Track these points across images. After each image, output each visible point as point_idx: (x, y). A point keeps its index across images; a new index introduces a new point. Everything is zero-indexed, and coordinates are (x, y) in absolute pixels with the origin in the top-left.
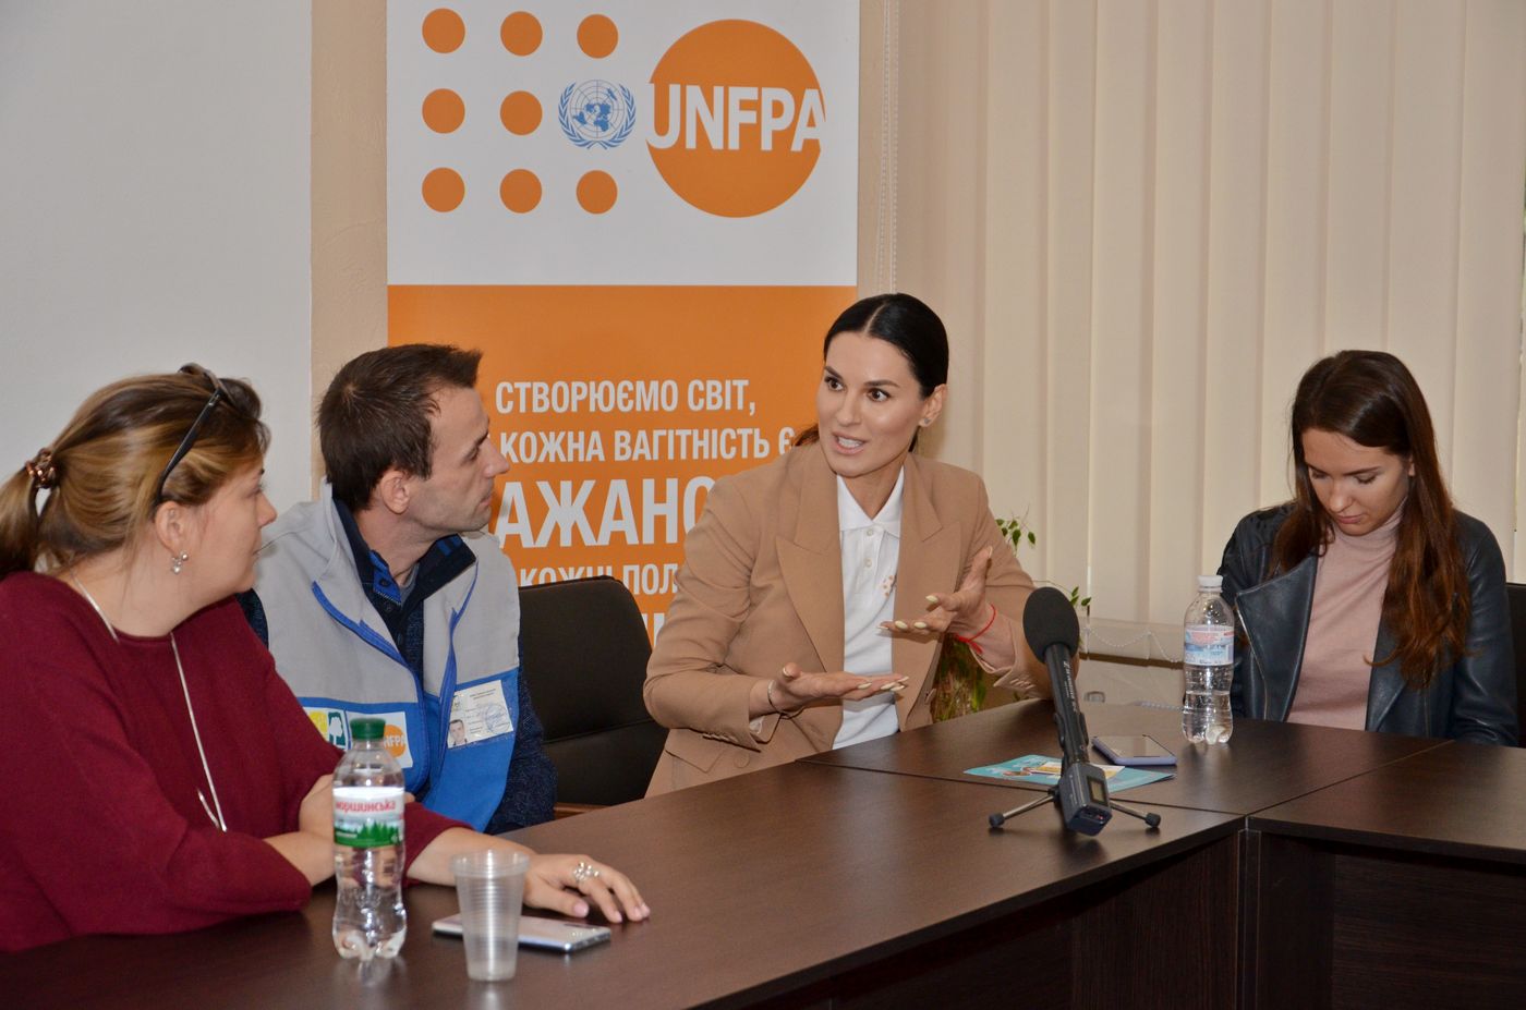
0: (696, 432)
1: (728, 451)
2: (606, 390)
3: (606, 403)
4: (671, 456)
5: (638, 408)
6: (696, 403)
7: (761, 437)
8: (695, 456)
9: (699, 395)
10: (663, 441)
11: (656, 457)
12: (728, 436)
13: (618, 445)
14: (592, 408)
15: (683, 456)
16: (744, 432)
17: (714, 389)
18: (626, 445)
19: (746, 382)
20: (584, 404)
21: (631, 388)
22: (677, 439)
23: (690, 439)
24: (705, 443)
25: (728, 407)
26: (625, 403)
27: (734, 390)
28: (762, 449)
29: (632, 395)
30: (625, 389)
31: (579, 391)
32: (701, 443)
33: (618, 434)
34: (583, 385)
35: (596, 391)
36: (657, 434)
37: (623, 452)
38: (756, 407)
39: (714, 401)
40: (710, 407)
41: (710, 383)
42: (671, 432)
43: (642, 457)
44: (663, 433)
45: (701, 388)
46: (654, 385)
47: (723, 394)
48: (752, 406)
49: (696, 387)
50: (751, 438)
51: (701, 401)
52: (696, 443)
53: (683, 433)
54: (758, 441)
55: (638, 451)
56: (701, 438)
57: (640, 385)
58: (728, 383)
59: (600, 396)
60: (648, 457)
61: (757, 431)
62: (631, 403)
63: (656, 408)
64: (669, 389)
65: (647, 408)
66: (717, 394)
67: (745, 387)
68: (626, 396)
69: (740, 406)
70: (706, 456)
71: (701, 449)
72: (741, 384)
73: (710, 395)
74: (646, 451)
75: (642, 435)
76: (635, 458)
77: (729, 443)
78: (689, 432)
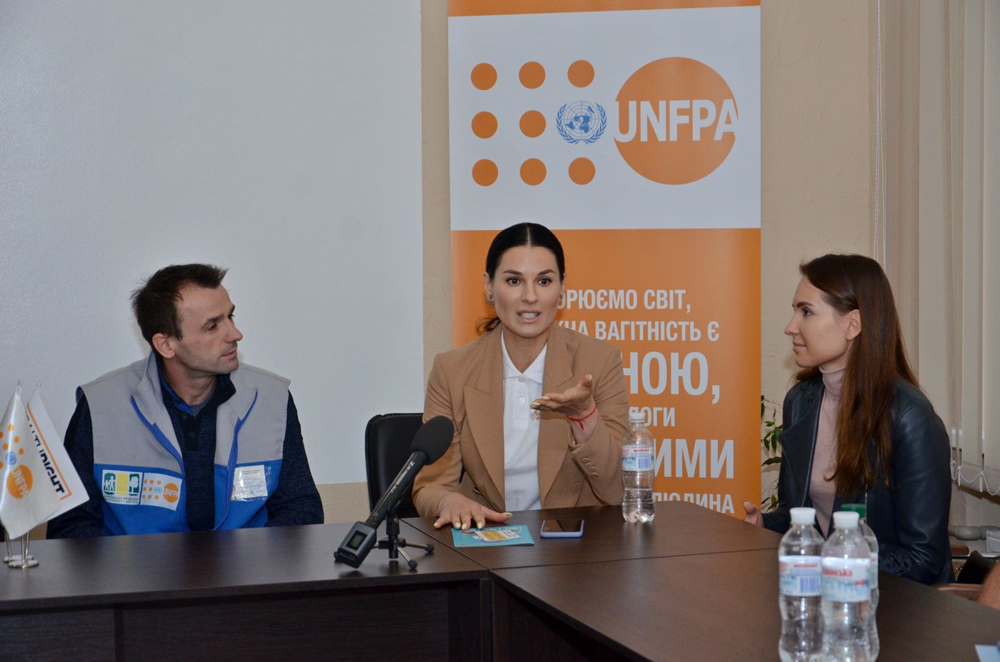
0: (650, 323)
1: (672, 336)
2: (590, 295)
3: (590, 303)
4: (633, 338)
5: (611, 307)
6: (650, 304)
7: (695, 327)
8: (650, 338)
9: (651, 299)
10: (628, 328)
11: (623, 338)
12: (672, 326)
13: (598, 330)
14: (581, 307)
15: (641, 338)
16: (684, 324)
17: (662, 295)
18: (602, 330)
19: (684, 292)
20: (575, 304)
21: (606, 294)
22: (637, 327)
23: (645, 327)
24: (656, 330)
25: (672, 307)
26: (602, 303)
27: (676, 296)
28: (695, 335)
29: (607, 299)
30: (602, 295)
31: (572, 295)
32: (653, 330)
33: (598, 323)
34: (574, 292)
36: (623, 324)
37: (601, 334)
38: (691, 308)
39: (662, 303)
40: (659, 307)
41: (659, 292)
42: (633, 323)
43: (613, 338)
44: (628, 323)
45: (653, 295)
46: (621, 292)
47: (668, 299)
48: (689, 307)
49: (650, 294)
50: (688, 328)
51: (653, 303)
52: (650, 330)
53: (641, 324)
54: (693, 330)
55: (611, 334)
56: (653, 327)
57: (612, 292)
58: (671, 292)
59: (586, 299)
60: (618, 338)
61: (692, 323)
62: (606, 303)
63: (622, 307)
64: (631, 295)
65: (617, 307)
66: (664, 299)
67: (683, 295)
68: (602, 299)
69: (680, 307)
70: (657, 338)
71: (653, 334)
72: (680, 292)
73: (659, 299)
74: (616, 334)
75: (613, 324)
76: (609, 338)
77: (673, 330)
78: (645, 323)
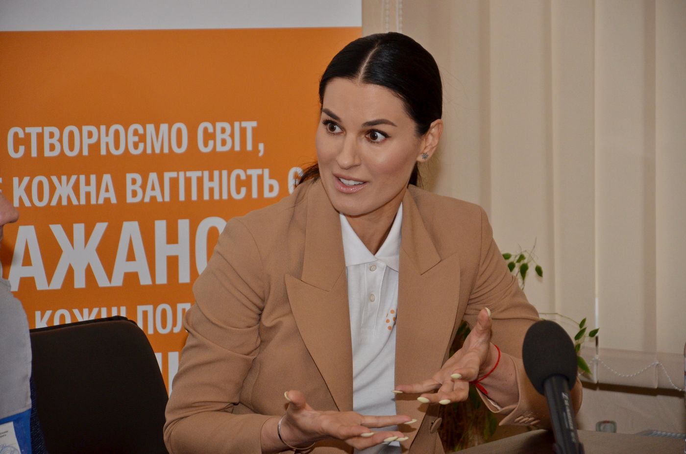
0: (206, 174)
1: (238, 192)
2: (117, 133)
3: (117, 147)
4: (182, 198)
5: (149, 151)
6: (206, 145)
7: (271, 177)
8: (206, 197)
9: (209, 136)
10: (174, 182)
11: (167, 198)
12: (238, 176)
13: (129, 187)
14: (103, 152)
15: (194, 197)
16: (254, 173)
17: (223, 130)
18: (137, 187)
19: (254, 124)
20: (95, 148)
21: (141, 131)
22: (188, 181)
23: (200, 180)
24: (215, 184)
25: (237, 148)
26: (136, 146)
27: (243, 131)
28: (271, 188)
29: (143, 138)
30: (136, 133)
31: (90, 135)
32: (211, 184)
33: (129, 177)
34: (93, 129)
35: (107, 135)
36: (168, 176)
37: (134, 193)
38: (265, 147)
39: (224, 143)
40: (220, 148)
41: (219, 125)
42: (182, 174)
43: (153, 198)
44: (174, 174)
45: (211, 130)
46: (164, 127)
47: (232, 135)
48: (261, 147)
49: (206, 129)
50: (260, 178)
51: (211, 143)
52: (207, 185)
53: (194, 175)
54: (267, 181)
55: (149, 193)
56: (211, 179)
57: (150, 128)
58: (237, 124)
59: (111, 139)
60: (159, 199)
61: (266, 172)
62: (141, 145)
63: (166, 150)
64: (179, 131)
65: (157, 151)
66: (226, 136)
67: (254, 129)
68: (136, 139)
69: (249, 147)
70: (216, 196)
71: (211, 190)
72: (249, 125)
73: (219, 136)
74: (157, 193)
75: (153, 177)
76: (147, 200)
77: (240, 183)
78: (199, 173)
